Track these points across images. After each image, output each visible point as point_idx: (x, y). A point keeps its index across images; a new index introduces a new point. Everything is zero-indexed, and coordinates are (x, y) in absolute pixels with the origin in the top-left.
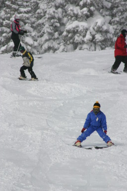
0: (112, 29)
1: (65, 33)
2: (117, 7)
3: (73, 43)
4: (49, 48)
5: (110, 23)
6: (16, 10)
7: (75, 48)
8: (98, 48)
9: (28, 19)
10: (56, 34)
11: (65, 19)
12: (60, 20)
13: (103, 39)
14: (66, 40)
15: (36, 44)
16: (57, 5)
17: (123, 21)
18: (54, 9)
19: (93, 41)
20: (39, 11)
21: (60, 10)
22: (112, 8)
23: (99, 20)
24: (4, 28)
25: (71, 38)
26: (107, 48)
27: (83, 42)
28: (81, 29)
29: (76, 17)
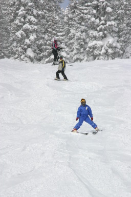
0: (119, 45)
1: (87, 49)
2: (122, 31)
3: (93, 55)
4: (77, 59)
5: (118, 42)
6: (55, 34)
7: (95, 59)
8: (110, 58)
9: (63, 40)
10: (82, 50)
11: (88, 40)
12: (84, 40)
13: (113, 52)
14: (88, 53)
15: (68, 56)
16: (82, 30)
17: (126, 40)
18: (80, 33)
19: (106, 54)
20: (70, 34)
21: (84, 33)
22: (119, 32)
23: (110, 40)
24: (47, 46)
25: (92, 52)
26: (116, 58)
27: (100, 55)
28: (98, 45)
29: (95, 38)
